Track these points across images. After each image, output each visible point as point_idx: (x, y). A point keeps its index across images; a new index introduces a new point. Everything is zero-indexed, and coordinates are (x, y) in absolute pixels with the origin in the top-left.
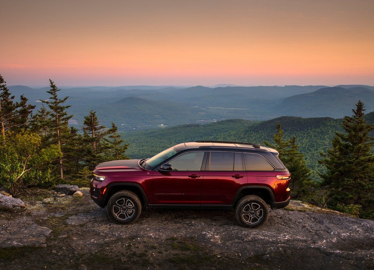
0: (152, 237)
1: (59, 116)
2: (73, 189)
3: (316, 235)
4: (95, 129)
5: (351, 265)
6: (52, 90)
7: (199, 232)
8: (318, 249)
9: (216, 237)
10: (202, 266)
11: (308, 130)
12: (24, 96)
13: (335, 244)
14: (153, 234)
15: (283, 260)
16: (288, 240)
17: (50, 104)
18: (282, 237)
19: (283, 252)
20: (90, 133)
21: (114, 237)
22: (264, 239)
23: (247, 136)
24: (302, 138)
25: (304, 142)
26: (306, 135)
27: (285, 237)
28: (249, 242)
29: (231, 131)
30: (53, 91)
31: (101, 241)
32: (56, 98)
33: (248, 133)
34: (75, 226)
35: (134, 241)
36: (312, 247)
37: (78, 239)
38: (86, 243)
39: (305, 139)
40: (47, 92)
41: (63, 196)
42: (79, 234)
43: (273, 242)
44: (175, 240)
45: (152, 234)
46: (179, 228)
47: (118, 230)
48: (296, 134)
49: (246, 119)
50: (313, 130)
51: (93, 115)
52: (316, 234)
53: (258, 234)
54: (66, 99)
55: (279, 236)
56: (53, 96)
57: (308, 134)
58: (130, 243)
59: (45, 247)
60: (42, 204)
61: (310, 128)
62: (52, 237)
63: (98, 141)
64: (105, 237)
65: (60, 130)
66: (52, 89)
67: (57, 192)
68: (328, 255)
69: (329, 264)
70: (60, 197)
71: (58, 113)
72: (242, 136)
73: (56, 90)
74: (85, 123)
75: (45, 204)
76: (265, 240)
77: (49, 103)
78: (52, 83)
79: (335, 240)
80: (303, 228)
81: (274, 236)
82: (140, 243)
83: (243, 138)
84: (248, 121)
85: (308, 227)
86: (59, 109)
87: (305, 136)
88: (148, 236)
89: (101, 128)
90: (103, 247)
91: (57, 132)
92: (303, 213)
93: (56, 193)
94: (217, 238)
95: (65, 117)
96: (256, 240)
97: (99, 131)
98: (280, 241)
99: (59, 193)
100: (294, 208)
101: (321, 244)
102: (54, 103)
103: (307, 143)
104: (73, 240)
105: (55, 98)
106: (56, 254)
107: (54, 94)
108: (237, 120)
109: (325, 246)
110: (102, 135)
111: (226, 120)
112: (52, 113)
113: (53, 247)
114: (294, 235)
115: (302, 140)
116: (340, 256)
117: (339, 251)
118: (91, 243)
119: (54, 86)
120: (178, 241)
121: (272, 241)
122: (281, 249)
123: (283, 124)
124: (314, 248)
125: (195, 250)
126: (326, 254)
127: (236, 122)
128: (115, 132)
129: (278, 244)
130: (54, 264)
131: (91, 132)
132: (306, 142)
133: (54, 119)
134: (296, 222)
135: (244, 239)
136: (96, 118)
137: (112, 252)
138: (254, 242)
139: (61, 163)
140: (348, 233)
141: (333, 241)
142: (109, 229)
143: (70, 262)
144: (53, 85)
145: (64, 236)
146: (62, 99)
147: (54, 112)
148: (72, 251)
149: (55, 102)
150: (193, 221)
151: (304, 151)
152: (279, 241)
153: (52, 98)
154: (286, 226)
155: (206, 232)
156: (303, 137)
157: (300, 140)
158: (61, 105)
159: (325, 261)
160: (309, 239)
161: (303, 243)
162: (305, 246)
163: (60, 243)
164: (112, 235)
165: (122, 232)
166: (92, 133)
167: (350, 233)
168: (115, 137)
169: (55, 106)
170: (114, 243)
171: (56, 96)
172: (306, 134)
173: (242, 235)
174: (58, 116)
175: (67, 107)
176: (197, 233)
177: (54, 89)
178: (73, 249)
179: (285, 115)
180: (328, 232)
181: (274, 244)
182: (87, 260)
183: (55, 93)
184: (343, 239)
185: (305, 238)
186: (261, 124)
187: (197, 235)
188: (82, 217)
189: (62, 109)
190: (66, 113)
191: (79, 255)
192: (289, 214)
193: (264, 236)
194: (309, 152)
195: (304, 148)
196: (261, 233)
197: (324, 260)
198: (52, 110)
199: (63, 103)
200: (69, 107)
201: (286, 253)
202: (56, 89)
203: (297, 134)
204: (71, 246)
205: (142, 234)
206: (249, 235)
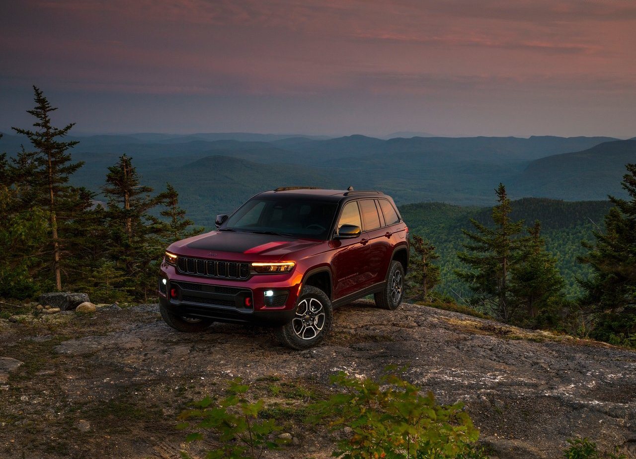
0: (229, 376)
1: (55, 163)
2: (77, 298)
3: (556, 377)
4: (131, 193)
5: (619, 426)
6: (40, 108)
7: (326, 368)
8: (557, 399)
9: (357, 376)
10: (324, 425)
11: (575, 227)
13: (592, 391)
14: (232, 370)
15: (487, 416)
16: (500, 384)
17: (35, 137)
18: (489, 378)
19: (488, 404)
20: (119, 202)
21: (151, 376)
22: (452, 382)
23: (454, 238)
24: (565, 243)
25: (567, 249)
26: (571, 236)
27: (494, 379)
28: (423, 385)
29: (421, 227)
30: (40, 111)
31: (124, 381)
32: (48, 124)
33: (455, 231)
34: (73, 357)
35: (193, 383)
36: (547, 395)
37: (78, 377)
38: (93, 384)
39: (571, 244)
40: (29, 112)
41: (54, 312)
42: (80, 369)
43: (470, 387)
44: (276, 381)
45: (229, 371)
46: (285, 361)
47: (162, 364)
48: (552, 233)
49: (452, 203)
50: (586, 226)
51: (126, 163)
52: (558, 375)
53: (441, 373)
54: (68, 128)
55: (483, 377)
56: (40, 121)
57: (576, 233)
58: (183, 385)
59: (5, 390)
60: (8, 323)
61: (579, 222)
62: (23, 374)
63: (136, 217)
64: (134, 374)
65: (55, 192)
66: (38, 105)
67: (44, 304)
68: (575, 409)
69: (577, 425)
70: (49, 313)
71: (53, 155)
72: (444, 237)
73: (48, 109)
74: (110, 179)
75: (14, 322)
76: (455, 383)
77: (33, 134)
78: (38, 94)
79: (592, 385)
80: (533, 365)
81: (474, 377)
82: (203, 385)
83: (446, 241)
84: (455, 206)
85: (543, 365)
86: (54, 148)
87: (569, 238)
88: (222, 375)
89: (143, 191)
90: (127, 391)
91: (50, 195)
92: (538, 344)
93: (40, 306)
94: (360, 379)
95: (67, 164)
96: (437, 383)
97: (138, 196)
98: (485, 384)
99: (47, 306)
100: (521, 335)
101: (564, 390)
102: (43, 135)
103: (575, 252)
104: (65, 379)
105: (46, 125)
106: (28, 402)
107: (43, 116)
108: (434, 204)
109: (572, 394)
110: (144, 205)
111: (412, 204)
112: (38, 157)
113: (22, 390)
114: (513, 375)
115: (564, 247)
116: (599, 411)
117: (597, 402)
118: (103, 383)
119: (44, 100)
120: (282, 382)
121: (469, 384)
122: (485, 398)
123: (526, 214)
124: (549, 396)
125: (313, 399)
126: (572, 406)
127: (430, 208)
128: (173, 204)
129: (480, 389)
130: (23, 418)
131: (122, 199)
132: (572, 249)
133: (44, 167)
134: (521, 356)
135: (413, 381)
136: (132, 171)
137: (146, 399)
138: (432, 385)
139: (57, 259)
140: (621, 374)
141: (589, 386)
142: (144, 361)
143: (57, 416)
144: (41, 98)
145: (47, 373)
146: (61, 128)
147: (43, 154)
148: (61, 397)
149: (46, 134)
150: (315, 349)
151: (567, 268)
152: (483, 385)
153: (38, 125)
154: (499, 362)
155: (339, 368)
156: (566, 239)
157: (560, 245)
158: (57, 139)
159: (569, 419)
160: (543, 382)
161: (529, 388)
162: (533, 393)
163: (38, 383)
164: (148, 371)
165: (170, 366)
166: (124, 202)
167: (624, 375)
168: (174, 214)
169: (45, 141)
170: (150, 386)
171: (48, 122)
172: (572, 234)
173: (410, 374)
174: (52, 162)
175: (72, 144)
176: (322, 370)
177: (42, 106)
178: (64, 393)
179: (529, 196)
180: (581, 372)
181: (473, 389)
182: (91, 413)
183: (45, 115)
184: (610, 383)
185: (534, 381)
186: (481, 213)
187: (321, 374)
188: (90, 341)
189: (61, 147)
190: (68, 156)
191: (75, 403)
192: (508, 344)
193: (454, 376)
194: (577, 271)
195: (568, 262)
196: (448, 371)
197: (567, 417)
198: (38, 150)
199: (62, 135)
200: (75, 143)
201: (494, 406)
202: (49, 107)
203: (554, 234)
204: (60, 389)
205: (209, 371)
206: (424, 374)
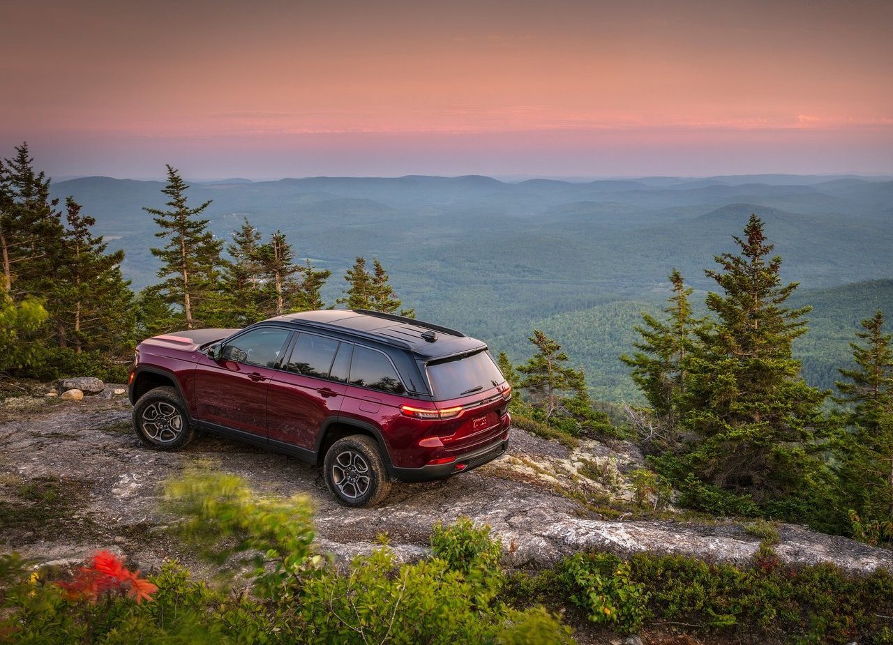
4: (283, 273)
6: (172, 187)
12: (76, 201)
30: (173, 189)
32: (182, 203)
40: (162, 191)
51: (278, 240)
54: (205, 206)
56: (174, 201)
66: (172, 184)
71: (187, 234)
73: (181, 187)
77: (165, 214)
78: (172, 173)
86: (190, 227)
89: (295, 270)
91: (183, 274)
97: (291, 276)
102: (175, 215)
105: (179, 203)
107: (176, 195)
119: (177, 178)
131: (273, 279)
133: (176, 247)
136: (286, 249)
144: (175, 176)
146: (197, 206)
147: (177, 234)
149: (179, 213)
153: (170, 204)
158: (192, 218)
166: (275, 282)
169: (179, 220)
171: (182, 200)
174: (185, 241)
177: (175, 185)
183: (178, 193)
198: (172, 230)
199: (198, 214)
